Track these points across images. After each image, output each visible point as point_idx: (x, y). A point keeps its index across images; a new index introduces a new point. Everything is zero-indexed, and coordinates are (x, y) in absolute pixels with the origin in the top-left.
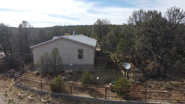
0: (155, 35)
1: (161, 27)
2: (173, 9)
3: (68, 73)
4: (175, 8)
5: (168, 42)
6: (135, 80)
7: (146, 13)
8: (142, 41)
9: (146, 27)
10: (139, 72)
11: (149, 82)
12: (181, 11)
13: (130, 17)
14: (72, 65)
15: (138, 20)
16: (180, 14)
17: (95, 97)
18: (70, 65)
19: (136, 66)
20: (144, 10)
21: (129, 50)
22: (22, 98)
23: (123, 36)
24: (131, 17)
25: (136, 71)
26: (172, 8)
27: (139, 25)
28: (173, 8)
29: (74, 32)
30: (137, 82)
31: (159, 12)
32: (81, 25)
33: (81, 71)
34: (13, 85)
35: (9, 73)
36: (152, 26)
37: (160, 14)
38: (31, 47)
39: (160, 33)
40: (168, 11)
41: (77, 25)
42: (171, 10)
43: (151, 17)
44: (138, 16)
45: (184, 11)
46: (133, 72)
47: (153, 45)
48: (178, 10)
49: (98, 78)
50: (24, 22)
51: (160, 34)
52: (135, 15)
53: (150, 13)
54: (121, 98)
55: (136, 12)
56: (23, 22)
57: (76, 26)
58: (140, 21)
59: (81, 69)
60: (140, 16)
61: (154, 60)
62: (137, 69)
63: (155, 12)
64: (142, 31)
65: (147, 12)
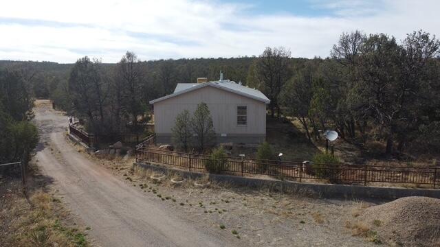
0: (383, 81)
1: (394, 67)
2: (417, 34)
3: (226, 146)
4: (420, 33)
5: (405, 93)
6: (346, 161)
7: (366, 39)
8: (360, 92)
9: (366, 65)
10: (351, 150)
11: (371, 163)
12: (431, 38)
13: (335, 45)
14: (225, 135)
15: (351, 52)
16: (430, 44)
17: (282, 180)
18: (222, 135)
19: (345, 140)
20: (362, 34)
21: (335, 107)
22: (160, 183)
23: (321, 83)
24: (338, 46)
25: (345, 148)
26: (415, 34)
27: (353, 63)
28: (417, 32)
29: (221, 74)
30: (350, 164)
31: (391, 38)
32: (208, 59)
33: (244, 146)
34: (134, 164)
35: (112, 148)
36: (377, 64)
37: (393, 40)
38: (151, 102)
39: (392, 78)
40: (408, 38)
41: (200, 58)
42: (413, 36)
43: (376, 47)
44: (351, 45)
45: (436, 38)
46: (341, 150)
47: (378, 98)
48: (425, 37)
49: (281, 154)
50: (129, 55)
51: (392, 80)
52: (345, 43)
53: (374, 39)
54: (326, 181)
55: (347, 37)
56: (127, 54)
57: (197, 59)
58: (355, 54)
59: (241, 144)
60: (354, 44)
61: (379, 123)
62: (347, 146)
63: (384, 37)
64: (359, 73)
65: (368, 37)
